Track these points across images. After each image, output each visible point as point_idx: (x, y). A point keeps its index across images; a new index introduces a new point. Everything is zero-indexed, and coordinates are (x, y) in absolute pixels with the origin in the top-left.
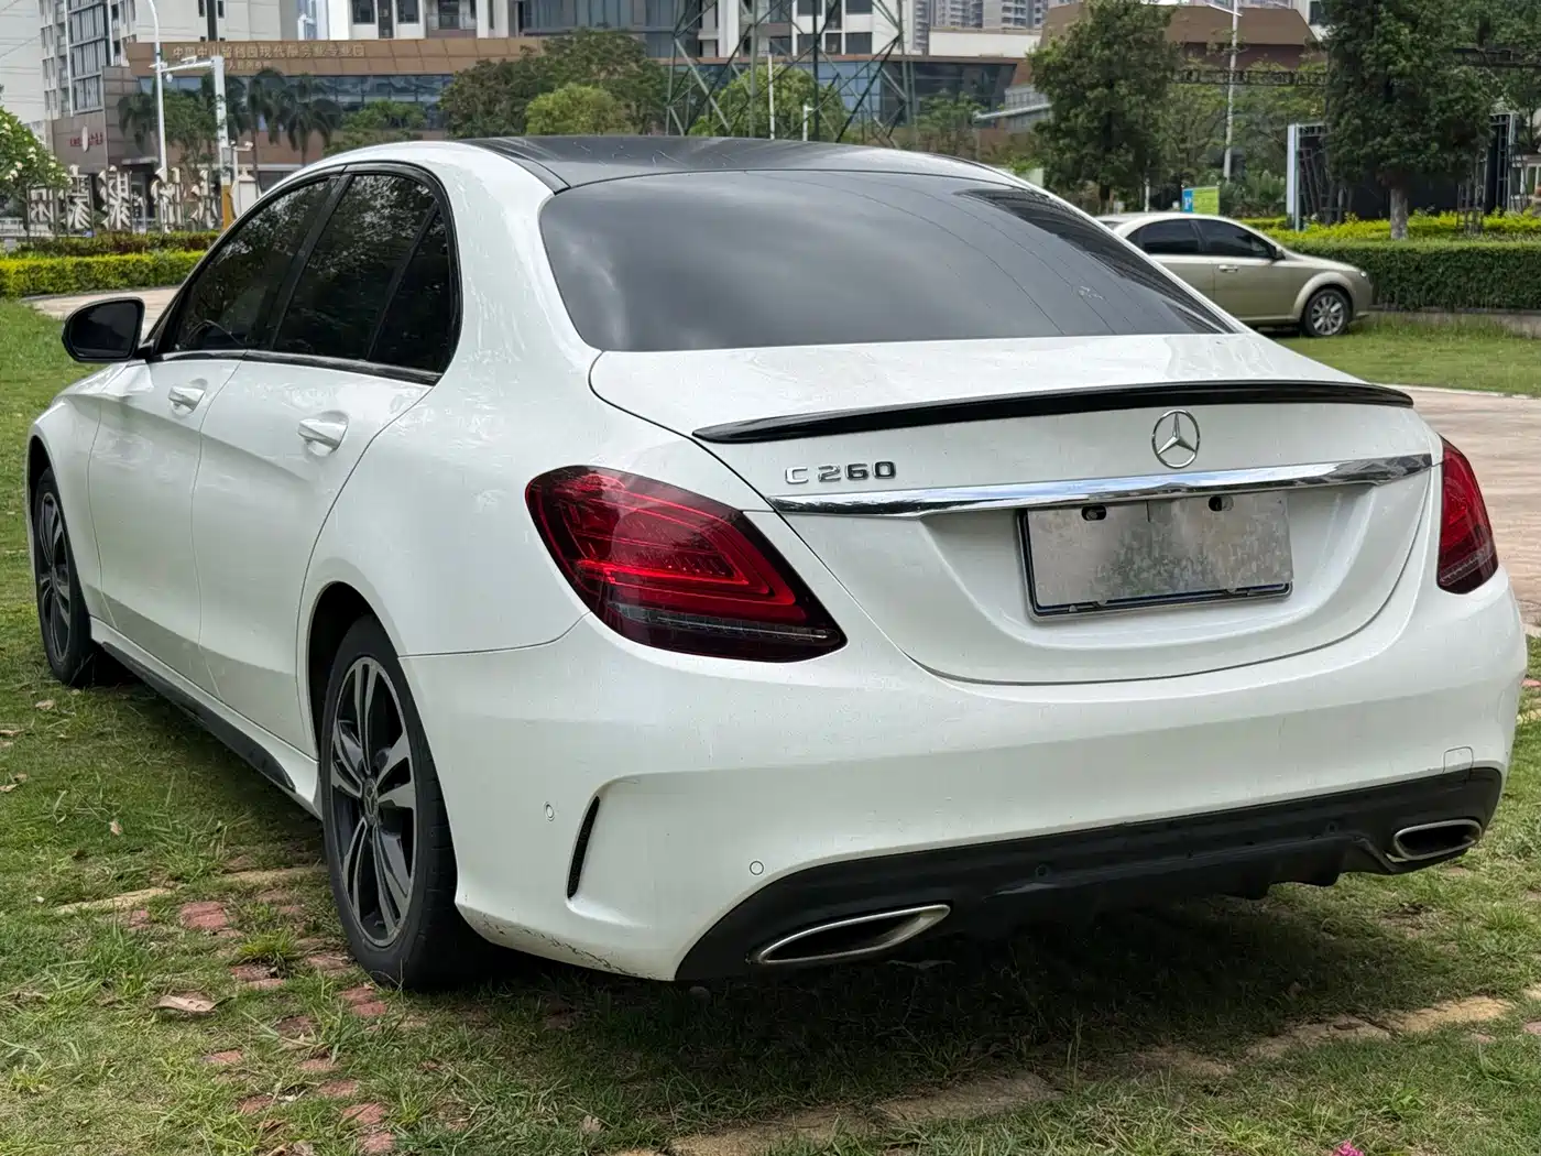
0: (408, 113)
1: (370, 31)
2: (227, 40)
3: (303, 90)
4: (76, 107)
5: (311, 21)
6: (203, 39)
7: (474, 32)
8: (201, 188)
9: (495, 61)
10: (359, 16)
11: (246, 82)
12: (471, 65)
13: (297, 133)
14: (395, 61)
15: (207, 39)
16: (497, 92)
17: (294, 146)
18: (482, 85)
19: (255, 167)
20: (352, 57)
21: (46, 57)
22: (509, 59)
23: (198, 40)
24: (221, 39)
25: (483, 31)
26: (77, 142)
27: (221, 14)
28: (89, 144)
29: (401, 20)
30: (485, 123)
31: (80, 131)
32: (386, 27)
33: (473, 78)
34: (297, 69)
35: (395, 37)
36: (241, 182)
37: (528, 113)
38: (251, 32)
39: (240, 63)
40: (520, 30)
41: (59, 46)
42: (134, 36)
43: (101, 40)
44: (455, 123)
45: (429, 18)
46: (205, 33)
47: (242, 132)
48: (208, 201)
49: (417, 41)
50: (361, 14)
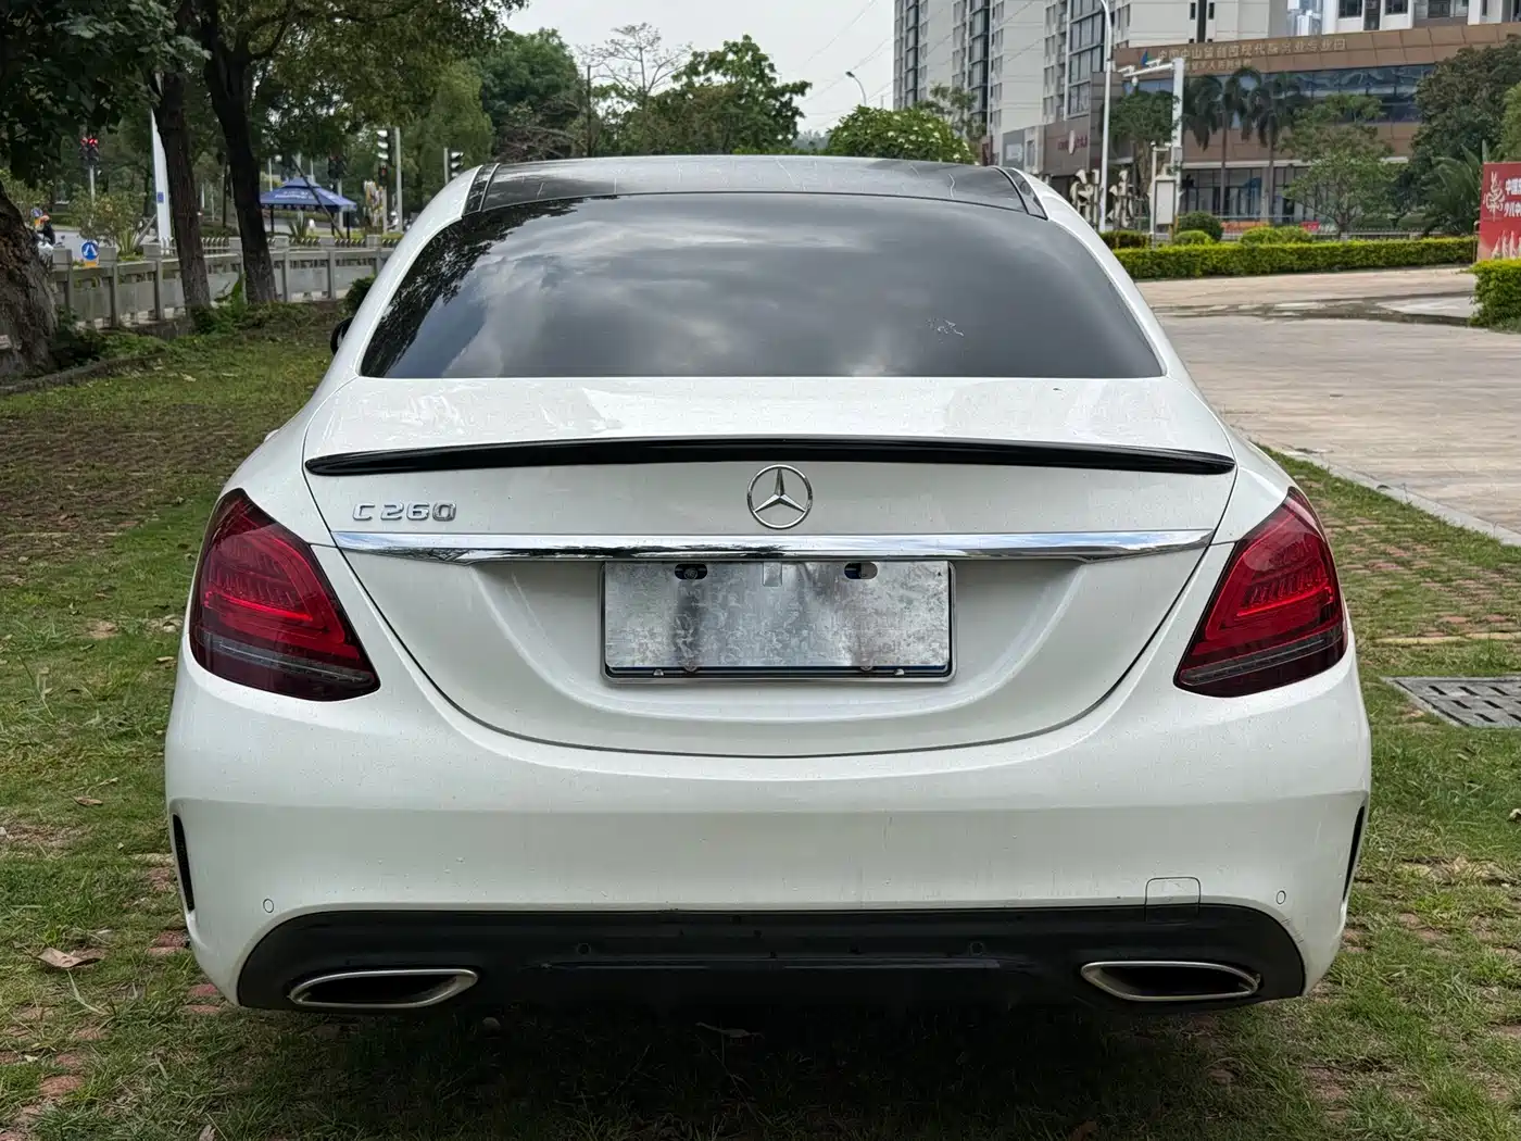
0: (1364, 106)
1: (1356, 24)
2: (1214, 41)
3: (1278, 87)
4: (1069, 112)
5: (1317, 16)
6: (1192, 41)
7: (1465, 18)
8: (1119, 188)
9: (1480, 48)
10: (1346, 10)
11: (1224, 81)
12: (1452, 53)
13: (1268, 129)
14: (1376, 54)
15: (1195, 41)
16: (1476, 80)
17: (1263, 142)
18: (1463, 73)
19: (1224, 164)
20: (1333, 51)
21: (1047, 66)
22: (1494, 46)
23: (1187, 42)
24: (1210, 40)
25: (1474, 17)
26: (1065, 145)
27: (1212, 16)
28: (1075, 147)
29: (1389, 11)
30: (1459, 113)
31: (1068, 134)
32: (1373, 19)
33: (1453, 67)
34: (1278, 66)
35: (1381, 29)
36: (1158, 182)
37: (1506, 100)
38: (1239, 32)
39: (1221, 63)
40: (1515, 15)
41: (1059, 55)
42: (1127, 42)
43: (1097, 47)
44: (1430, 114)
45: (1418, 8)
46: (1194, 35)
47: (1215, 130)
48: (1125, 201)
49: (1401, 31)
50: (1348, 7)
